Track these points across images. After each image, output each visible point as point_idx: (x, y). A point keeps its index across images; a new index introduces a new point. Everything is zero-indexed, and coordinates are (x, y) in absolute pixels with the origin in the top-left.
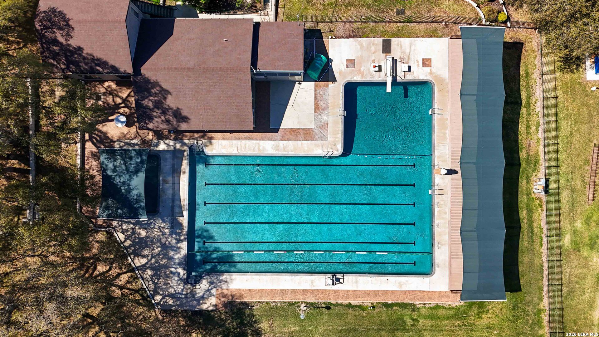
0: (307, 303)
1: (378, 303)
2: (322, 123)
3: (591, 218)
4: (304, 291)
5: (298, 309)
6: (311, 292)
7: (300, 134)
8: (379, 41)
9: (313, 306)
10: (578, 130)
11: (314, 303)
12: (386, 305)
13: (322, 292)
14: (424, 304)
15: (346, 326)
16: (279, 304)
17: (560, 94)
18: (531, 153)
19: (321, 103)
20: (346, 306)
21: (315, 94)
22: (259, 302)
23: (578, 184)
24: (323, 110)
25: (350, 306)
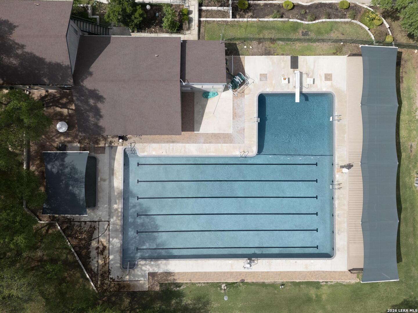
0: (227, 283)
1: (288, 282)
2: (239, 128)
4: (224, 273)
5: (219, 288)
6: (231, 274)
7: (220, 138)
8: (288, 58)
9: (232, 286)
11: (233, 283)
12: (295, 284)
14: (327, 282)
16: (203, 285)
18: (412, 153)
19: (238, 111)
20: (261, 284)
21: (233, 104)
24: (240, 117)
25: (263, 285)
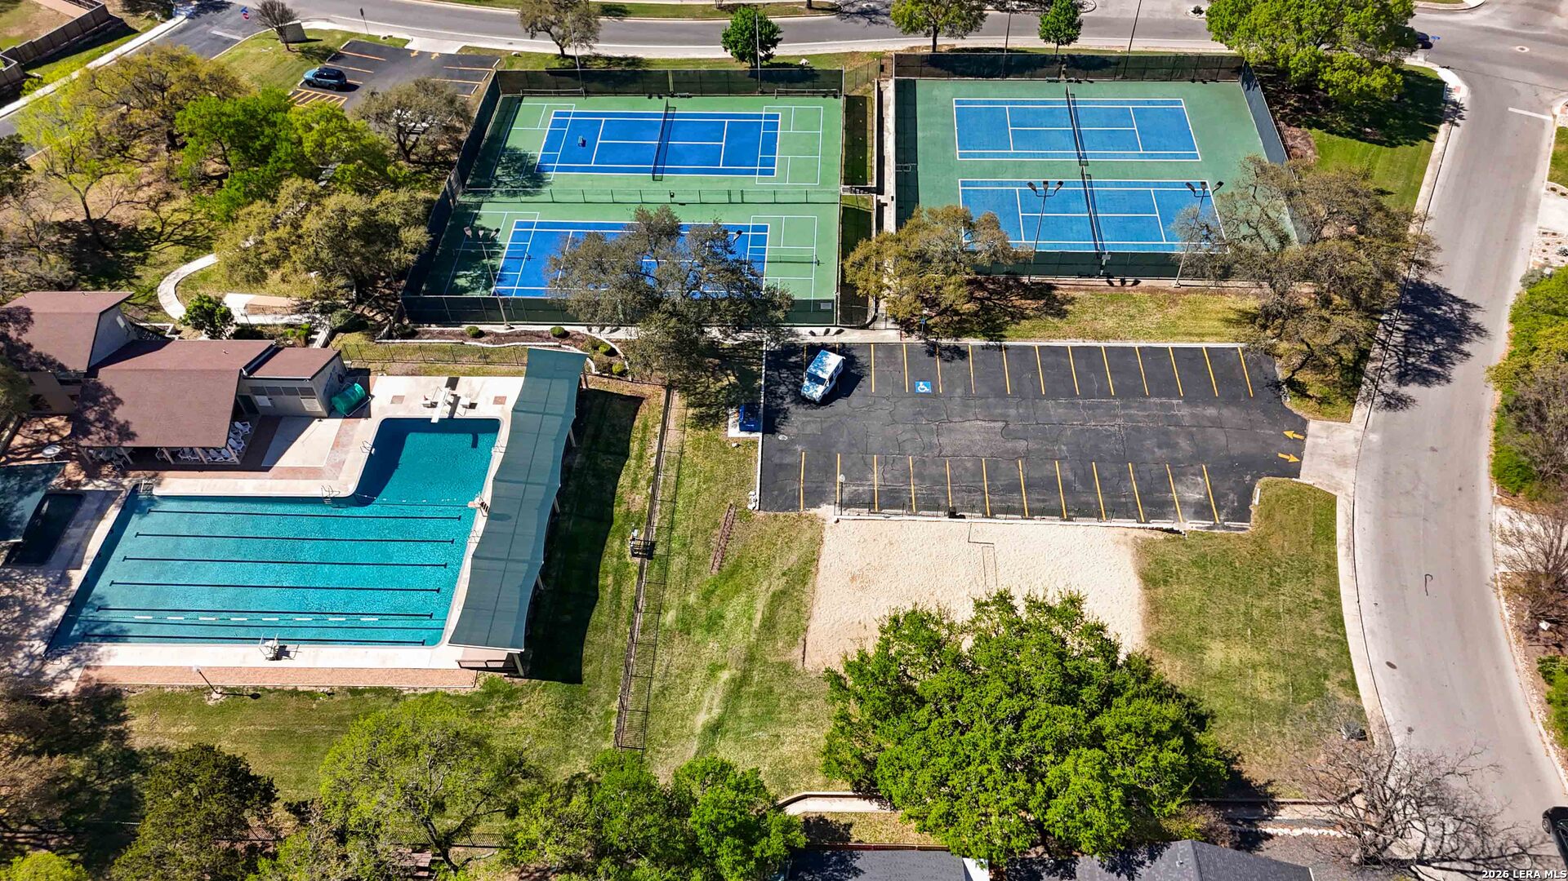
0: (225, 688)
1: (341, 688)
2: (337, 461)
3: (713, 592)
4: (226, 669)
5: (206, 697)
6: (237, 671)
7: (301, 473)
8: (445, 379)
9: (234, 693)
10: (707, 489)
11: (238, 689)
12: (354, 691)
13: (255, 670)
14: (415, 689)
15: (278, 725)
16: (178, 690)
17: (688, 450)
18: (633, 510)
19: (344, 440)
20: (289, 692)
21: (339, 432)
22: (147, 686)
23: (699, 550)
24: (344, 446)
25: (295, 692)
